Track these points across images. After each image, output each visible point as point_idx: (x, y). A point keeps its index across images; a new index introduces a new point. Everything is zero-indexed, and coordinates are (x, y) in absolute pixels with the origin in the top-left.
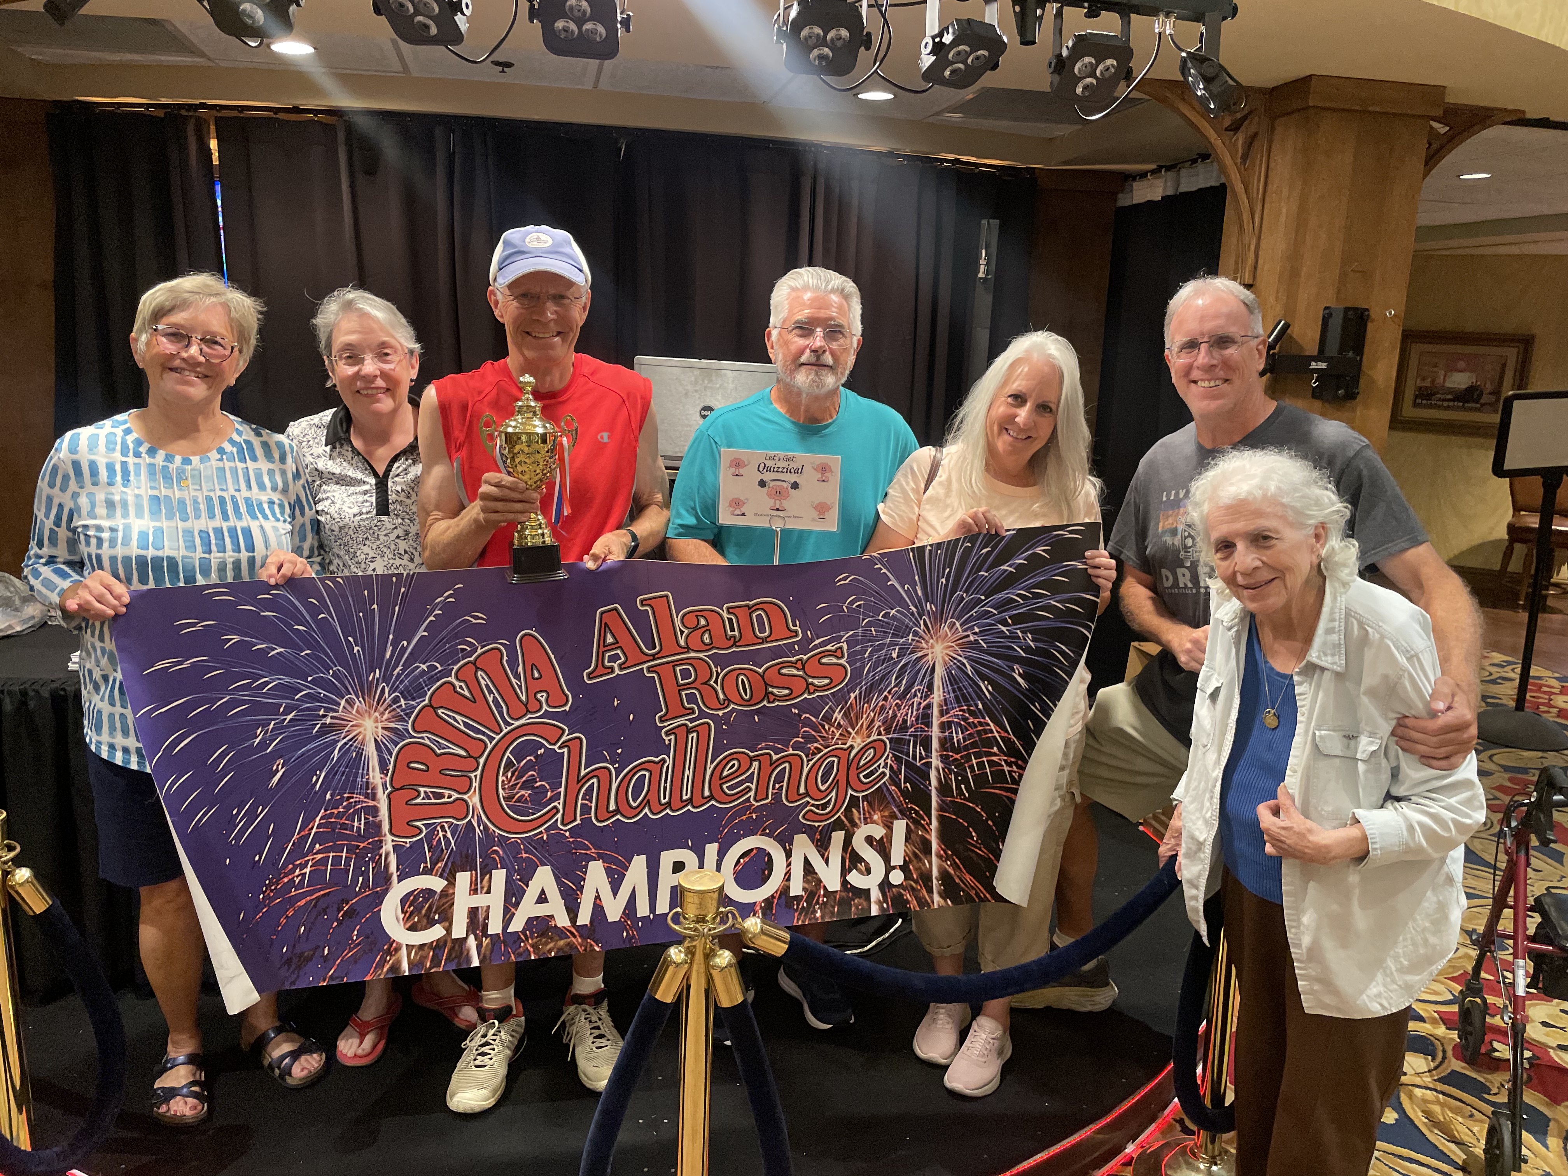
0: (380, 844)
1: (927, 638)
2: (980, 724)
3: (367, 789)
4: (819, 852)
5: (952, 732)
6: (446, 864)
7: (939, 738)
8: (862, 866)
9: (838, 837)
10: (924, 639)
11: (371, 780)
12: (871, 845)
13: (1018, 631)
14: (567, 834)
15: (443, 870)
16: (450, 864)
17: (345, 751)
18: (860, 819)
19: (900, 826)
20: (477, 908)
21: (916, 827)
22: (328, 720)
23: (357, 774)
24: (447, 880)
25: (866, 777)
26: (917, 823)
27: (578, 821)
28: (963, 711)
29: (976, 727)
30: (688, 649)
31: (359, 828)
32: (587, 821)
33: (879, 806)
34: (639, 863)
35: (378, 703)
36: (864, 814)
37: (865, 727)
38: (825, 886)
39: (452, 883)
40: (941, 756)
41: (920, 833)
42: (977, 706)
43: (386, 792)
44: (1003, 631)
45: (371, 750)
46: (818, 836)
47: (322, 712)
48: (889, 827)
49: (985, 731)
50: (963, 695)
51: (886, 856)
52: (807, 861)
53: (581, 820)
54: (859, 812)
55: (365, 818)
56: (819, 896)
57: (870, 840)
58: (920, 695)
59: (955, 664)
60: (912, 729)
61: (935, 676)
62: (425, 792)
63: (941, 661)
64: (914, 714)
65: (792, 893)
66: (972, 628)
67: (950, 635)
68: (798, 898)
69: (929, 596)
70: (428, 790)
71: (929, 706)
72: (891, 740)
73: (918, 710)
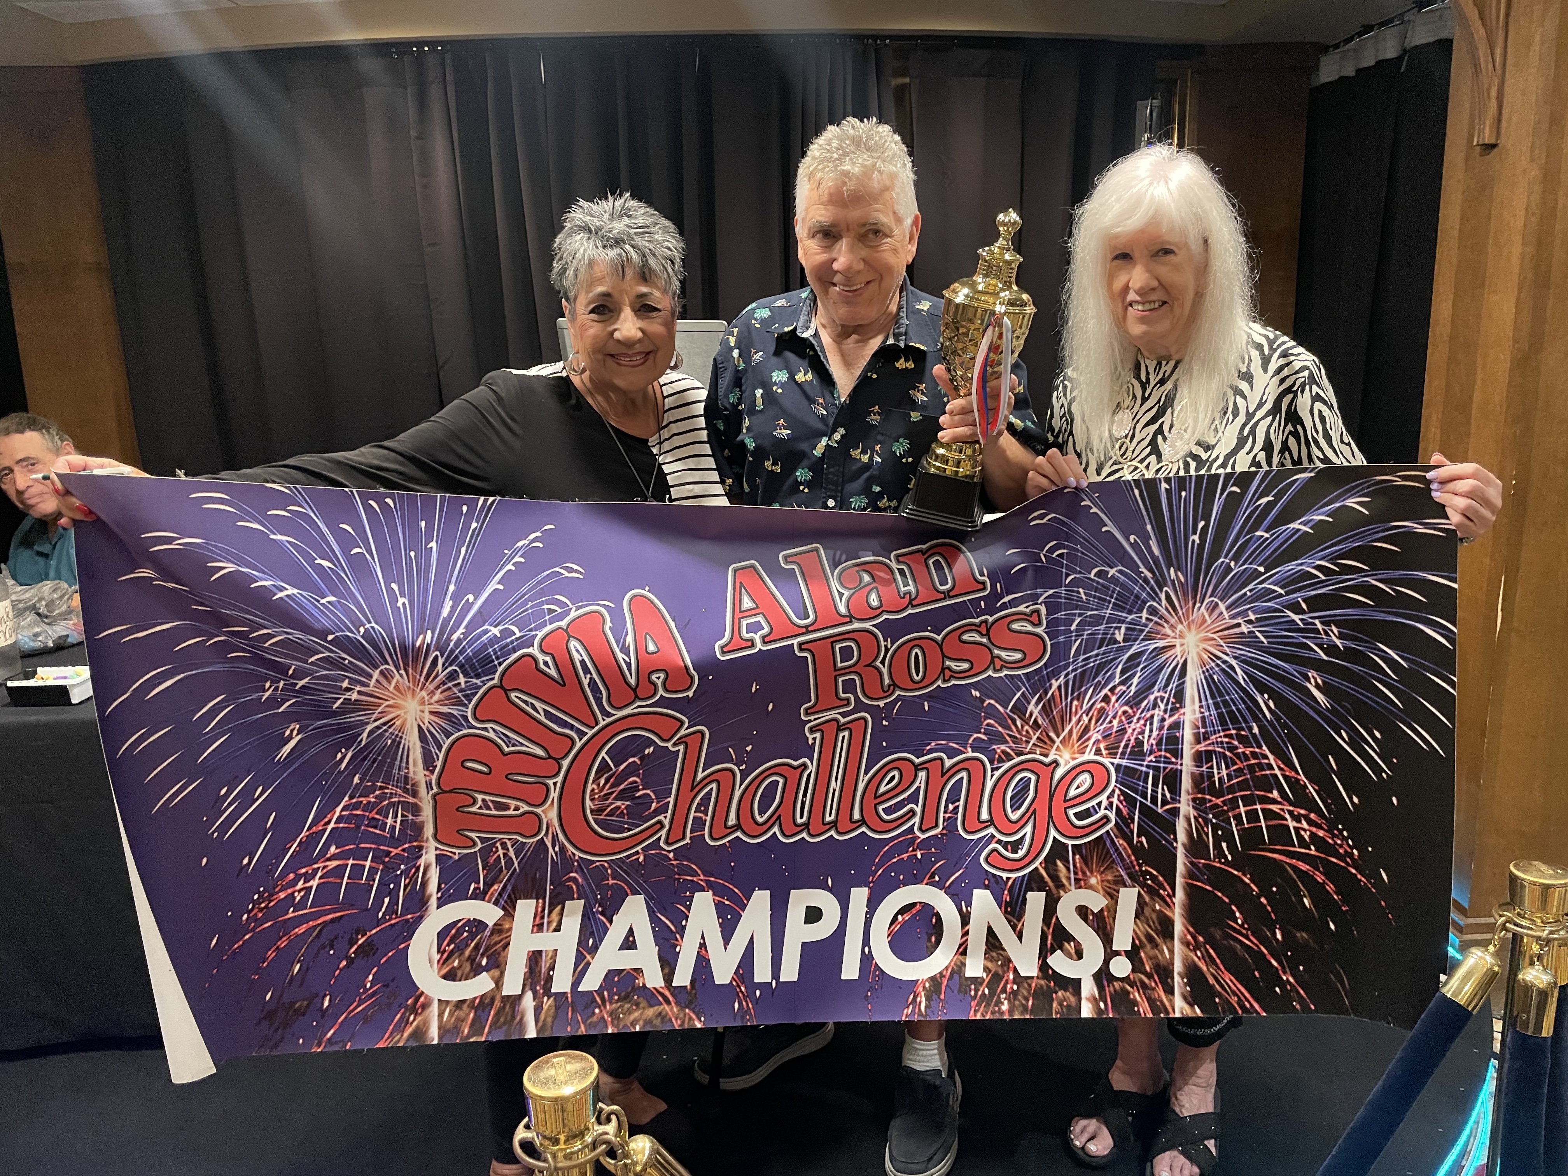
0: (418, 852)
1: (1172, 621)
2: (1255, 756)
3: (407, 780)
4: (1009, 921)
5: (1211, 767)
6: (504, 888)
7: (1192, 774)
8: (1070, 947)
9: (1036, 900)
10: (1167, 621)
11: (411, 774)
12: (1086, 919)
13: (1317, 622)
14: (672, 856)
15: (500, 896)
16: (509, 888)
17: (377, 737)
18: (1067, 877)
19: (1129, 896)
20: (541, 952)
21: (1151, 899)
22: (356, 696)
23: (394, 762)
24: (504, 909)
25: (1080, 816)
26: (1153, 893)
27: (687, 840)
28: (1230, 736)
29: (1248, 760)
31: (393, 828)
32: (699, 840)
33: (1099, 865)
34: (760, 902)
35: (427, 679)
36: (1075, 873)
37: (1075, 736)
38: (1015, 968)
39: (509, 914)
40: (1193, 799)
41: (1158, 908)
42: (1251, 730)
43: (432, 792)
44: (1293, 621)
45: (412, 737)
46: (1007, 894)
47: (346, 684)
48: (1113, 897)
49: (1260, 765)
50: (1230, 713)
51: (1105, 934)
52: (990, 931)
53: (691, 838)
54: (1067, 868)
55: (402, 816)
56: (1007, 982)
57: (1083, 911)
58: (1162, 706)
59: (1218, 665)
60: (1152, 757)
61: (1188, 678)
62: (484, 800)
63: (1196, 659)
64: (1155, 733)
65: (969, 973)
66: (1244, 613)
67: (1209, 621)
68: (976, 981)
69: (1172, 558)
70: (488, 798)
71: (1177, 726)
72: (1118, 768)
73: (1161, 728)
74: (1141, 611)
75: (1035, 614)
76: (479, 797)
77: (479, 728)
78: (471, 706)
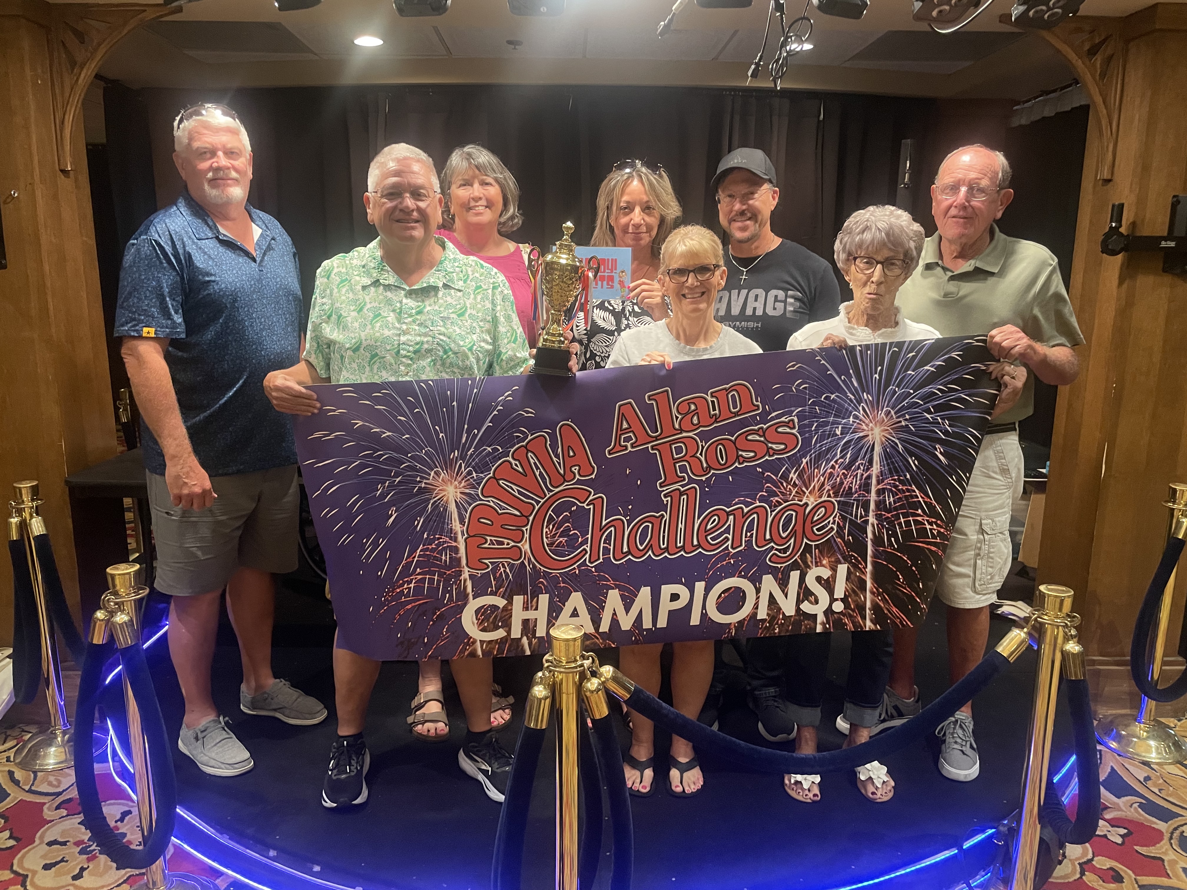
0: (460, 573)
1: (867, 422)
2: (908, 490)
3: (451, 533)
4: (780, 588)
5: (885, 497)
6: (506, 589)
7: (876, 501)
8: (812, 599)
9: (795, 576)
10: (864, 422)
11: (454, 528)
12: (820, 583)
13: (938, 418)
14: (593, 569)
15: (504, 593)
16: (508, 590)
17: (435, 506)
18: (812, 562)
19: (843, 569)
20: (528, 620)
21: (855, 570)
22: (423, 485)
23: (444, 522)
24: (507, 600)
25: (818, 530)
26: (855, 567)
27: (601, 560)
28: (894, 480)
29: (905, 493)
30: (681, 431)
31: (446, 561)
32: (607, 560)
33: (827, 554)
34: (645, 592)
35: (457, 475)
36: (816, 559)
37: (816, 489)
38: (783, 612)
39: (510, 602)
40: (876, 515)
41: (858, 574)
42: (905, 476)
43: (464, 537)
44: (928, 418)
45: (452, 507)
46: (780, 576)
47: (418, 479)
48: (834, 570)
49: (912, 497)
50: (895, 467)
51: (831, 591)
52: (771, 595)
53: (603, 559)
54: (812, 557)
55: (450, 554)
56: (779, 619)
57: (819, 579)
58: (862, 468)
59: (889, 443)
60: (856, 495)
61: (875, 452)
62: (491, 540)
63: (879, 441)
64: (858, 482)
65: (759, 617)
66: (904, 415)
67: (886, 421)
68: (763, 621)
69: (865, 387)
70: (493, 538)
71: (869, 477)
72: (839, 502)
73: (861, 480)
74: (849, 417)
75: (791, 422)
76: (488, 538)
77: (485, 500)
78: (480, 489)
